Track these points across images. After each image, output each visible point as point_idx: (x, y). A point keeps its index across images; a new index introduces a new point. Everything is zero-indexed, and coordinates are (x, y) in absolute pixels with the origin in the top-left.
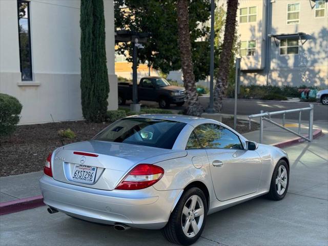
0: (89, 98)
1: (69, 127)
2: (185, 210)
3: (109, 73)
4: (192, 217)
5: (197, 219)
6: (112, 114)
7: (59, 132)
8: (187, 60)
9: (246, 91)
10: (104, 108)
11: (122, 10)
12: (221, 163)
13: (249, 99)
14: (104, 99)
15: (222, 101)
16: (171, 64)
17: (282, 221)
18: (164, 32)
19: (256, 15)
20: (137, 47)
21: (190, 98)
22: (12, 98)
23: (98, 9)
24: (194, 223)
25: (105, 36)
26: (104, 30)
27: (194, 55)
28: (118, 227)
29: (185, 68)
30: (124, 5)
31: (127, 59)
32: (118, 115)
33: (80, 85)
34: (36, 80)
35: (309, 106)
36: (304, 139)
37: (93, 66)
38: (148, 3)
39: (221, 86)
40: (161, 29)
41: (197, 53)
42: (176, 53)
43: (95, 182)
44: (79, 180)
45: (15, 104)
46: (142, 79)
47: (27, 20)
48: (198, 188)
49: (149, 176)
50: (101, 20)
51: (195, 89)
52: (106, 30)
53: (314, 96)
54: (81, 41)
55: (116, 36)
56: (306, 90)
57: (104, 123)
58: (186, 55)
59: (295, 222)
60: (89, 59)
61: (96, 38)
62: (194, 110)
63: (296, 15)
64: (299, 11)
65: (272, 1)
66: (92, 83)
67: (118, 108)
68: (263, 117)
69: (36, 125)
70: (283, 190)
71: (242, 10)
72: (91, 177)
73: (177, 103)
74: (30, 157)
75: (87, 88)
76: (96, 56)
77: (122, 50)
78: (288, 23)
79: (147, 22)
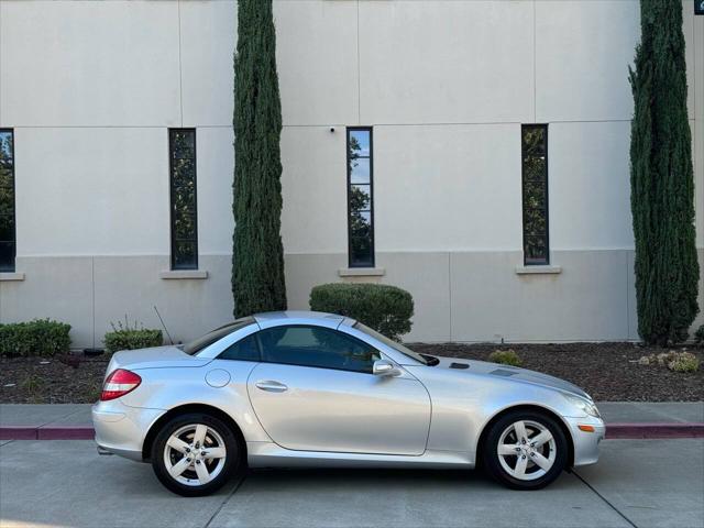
2: (177, 443)
4: (194, 455)
12: (283, 387)
24: (200, 465)
34: (554, 265)
60: (645, 218)
66: (651, 266)
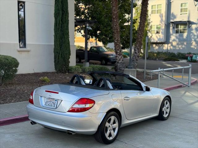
0: (58, 59)
1: (46, 76)
2: (107, 124)
3: (71, 44)
4: (111, 128)
5: (114, 129)
6: (72, 68)
7: (40, 78)
8: (117, 37)
9: (154, 55)
10: (67, 64)
11: (80, 7)
12: (129, 98)
13: (156, 60)
14: (67, 59)
15: (138, 62)
16: (108, 39)
17: (164, 132)
18: (104, 20)
19: (161, 10)
20: (88, 29)
21: (118, 60)
22: (13, 58)
23: (65, 6)
24: (112, 132)
25: (68, 22)
26: (68, 19)
27: (122, 34)
28: (69, 133)
29: (116, 41)
30: (81, 3)
31: (82, 36)
32: (75, 69)
33: (53, 51)
34: (28, 48)
35: (189, 66)
36: (185, 85)
37: (61, 40)
38: (95, 3)
39: (137, 52)
40: (103, 18)
41: (124, 33)
42: (111, 32)
43: (56, 108)
44: (48, 106)
45: (15, 62)
46: (91, 47)
47: (23, 12)
48: (115, 112)
49: (87, 105)
50: (67, 13)
51: (121, 54)
52: (70, 19)
53: (195, 59)
54: (55, 25)
55: (75, 22)
56: (191, 55)
57: (67, 73)
58: (116, 34)
59: (172, 133)
60: (59, 36)
61: (63, 23)
62: (121, 66)
63: (186, 10)
64: (188, 7)
65: (171, 1)
66: (61, 50)
67: (75, 64)
68: (160, 71)
69: (27, 74)
70: (167, 114)
71: (153, 6)
72: (55, 105)
73: (112, 62)
74: (23, 92)
75: (57, 53)
76: (63, 34)
77: (80, 30)
78: (181, 14)
79: (94, 14)
